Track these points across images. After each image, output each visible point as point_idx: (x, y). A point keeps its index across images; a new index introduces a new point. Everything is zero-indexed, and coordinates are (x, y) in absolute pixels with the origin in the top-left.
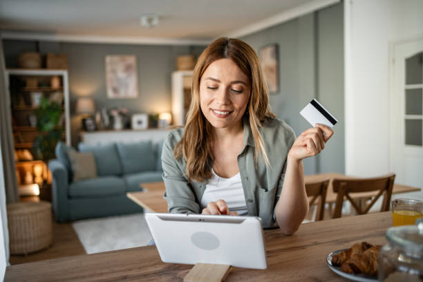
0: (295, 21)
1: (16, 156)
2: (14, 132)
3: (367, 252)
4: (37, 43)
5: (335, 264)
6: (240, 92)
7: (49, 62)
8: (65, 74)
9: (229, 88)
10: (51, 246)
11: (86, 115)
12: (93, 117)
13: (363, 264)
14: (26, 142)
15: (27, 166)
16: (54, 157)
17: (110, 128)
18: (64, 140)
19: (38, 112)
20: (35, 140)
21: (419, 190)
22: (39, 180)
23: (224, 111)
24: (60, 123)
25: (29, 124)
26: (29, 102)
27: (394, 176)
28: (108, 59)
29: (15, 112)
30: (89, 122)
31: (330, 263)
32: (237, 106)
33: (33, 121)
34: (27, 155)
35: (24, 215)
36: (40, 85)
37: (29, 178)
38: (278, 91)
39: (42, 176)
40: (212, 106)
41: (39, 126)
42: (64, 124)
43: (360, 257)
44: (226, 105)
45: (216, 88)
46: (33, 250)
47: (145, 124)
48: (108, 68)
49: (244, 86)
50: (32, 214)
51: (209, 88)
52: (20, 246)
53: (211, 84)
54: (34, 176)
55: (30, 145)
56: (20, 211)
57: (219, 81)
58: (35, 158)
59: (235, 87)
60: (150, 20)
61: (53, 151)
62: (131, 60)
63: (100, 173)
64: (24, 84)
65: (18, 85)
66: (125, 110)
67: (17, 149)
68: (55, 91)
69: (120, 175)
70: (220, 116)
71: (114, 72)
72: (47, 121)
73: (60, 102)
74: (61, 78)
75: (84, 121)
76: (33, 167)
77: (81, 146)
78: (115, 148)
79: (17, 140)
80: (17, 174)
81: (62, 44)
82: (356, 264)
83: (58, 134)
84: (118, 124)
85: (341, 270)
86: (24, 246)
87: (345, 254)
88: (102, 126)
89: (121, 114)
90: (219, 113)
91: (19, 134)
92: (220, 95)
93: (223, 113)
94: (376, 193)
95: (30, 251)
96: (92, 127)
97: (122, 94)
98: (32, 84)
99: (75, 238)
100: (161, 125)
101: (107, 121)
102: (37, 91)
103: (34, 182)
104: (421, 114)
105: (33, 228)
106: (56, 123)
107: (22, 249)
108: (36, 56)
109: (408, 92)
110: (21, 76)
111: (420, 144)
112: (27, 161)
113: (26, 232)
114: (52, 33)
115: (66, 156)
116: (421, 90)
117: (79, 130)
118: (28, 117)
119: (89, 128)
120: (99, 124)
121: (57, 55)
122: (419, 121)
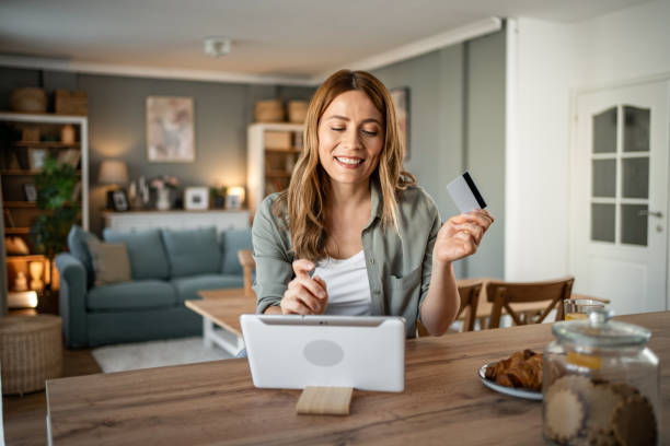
0: (436, 53)
3: (529, 361)
4: (40, 73)
5: (489, 378)
6: (374, 134)
7: (59, 103)
8: (83, 122)
9: (360, 129)
11: (114, 187)
12: (125, 191)
13: (525, 374)
14: (18, 226)
15: (19, 262)
16: (64, 249)
17: (151, 207)
18: (80, 223)
19: (40, 178)
20: (33, 223)
21: (607, 302)
22: (37, 284)
23: (355, 158)
24: (74, 197)
25: (26, 199)
26: (25, 164)
27: (573, 280)
28: (150, 101)
29: (3, 178)
30: (119, 196)
31: (483, 376)
32: (371, 152)
33: (32, 194)
34: (20, 245)
35: (21, 334)
36: (43, 139)
37: (22, 282)
38: (408, 157)
39: (42, 278)
40: (337, 152)
41: (42, 202)
42: (80, 198)
43: (521, 366)
44: (357, 150)
45: (343, 129)
46: (31, 389)
47: (204, 203)
48: (150, 116)
49: (379, 128)
50: (32, 332)
51: (333, 129)
52: (13, 382)
53: (336, 123)
54: (29, 279)
55: (26, 230)
56: (14, 329)
57: (347, 120)
58: (33, 251)
59: (368, 127)
60: (218, 46)
61: (64, 240)
62: (186, 104)
63: (136, 275)
64: (19, 136)
66: (174, 181)
67: (7, 236)
68: (66, 148)
69: (167, 279)
70: (349, 166)
71: (159, 121)
72: (55, 194)
73: (75, 164)
74: (77, 128)
75: (110, 194)
76: (29, 263)
77: (107, 233)
78: (160, 236)
81: (79, 76)
82: (516, 374)
83: (71, 213)
84: (163, 203)
85: (497, 384)
86: (18, 382)
87: (502, 365)
88: (138, 204)
89: (168, 186)
90: (347, 161)
91: (9, 212)
94: (545, 304)
95: (27, 390)
96: (124, 205)
97: (171, 156)
98: (31, 136)
100: (228, 204)
101: (146, 198)
102: (37, 147)
103: (29, 288)
104: (614, 195)
105: (34, 354)
106: (68, 198)
107: (15, 387)
108: (39, 93)
109: (595, 163)
110: (14, 124)
111: (612, 240)
112: (18, 254)
113: (22, 360)
114: (65, 58)
115: (84, 247)
116: (614, 161)
117: (102, 209)
118: (23, 188)
119: (119, 206)
120: (134, 200)
121: (72, 94)
122: (613, 206)
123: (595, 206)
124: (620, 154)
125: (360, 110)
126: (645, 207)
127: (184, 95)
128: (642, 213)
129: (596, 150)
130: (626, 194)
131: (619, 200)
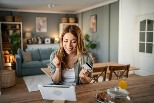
0: (103, 7)
1: (3, 53)
2: (3, 44)
4: (11, 12)
5: (98, 98)
7: (16, 19)
8: (21, 23)
9: (71, 42)
10: (15, 85)
11: (28, 38)
12: (31, 39)
14: (7, 48)
15: (7, 56)
16: (17, 54)
17: (37, 43)
18: (20, 47)
19: (11, 37)
20: (10, 47)
21: (139, 69)
22: (11, 61)
23: (70, 48)
24: (19, 41)
25: (8, 42)
26: (8, 33)
27: (130, 65)
28: (37, 18)
29: (3, 37)
30: (30, 41)
33: (10, 40)
34: (7, 52)
35: (6, 74)
36: (12, 27)
37: (8, 60)
38: (96, 31)
39: (13, 60)
41: (12, 42)
42: (21, 41)
45: (67, 42)
46: (9, 87)
47: (49, 42)
48: (37, 22)
49: (76, 41)
50: (8, 74)
51: (65, 42)
52: (4, 85)
54: (10, 60)
55: (9, 49)
57: (68, 40)
58: (10, 54)
59: (73, 41)
60: (51, 6)
61: (17, 51)
62: (45, 19)
63: (33, 60)
65: (4, 27)
66: (42, 37)
67: (4, 50)
68: (17, 30)
69: (40, 60)
70: (69, 50)
72: (14, 41)
73: (19, 34)
74: (20, 25)
75: (28, 40)
76: (10, 56)
77: (26, 50)
78: (38, 50)
79: (4, 47)
80: (4, 59)
81: (20, 13)
82: (102, 98)
83: (18, 45)
84: (40, 42)
86: (6, 85)
87: (101, 94)
88: (34, 42)
89: (41, 38)
90: (68, 49)
91: (4, 45)
92: (68, 44)
93: (70, 49)
94: (124, 70)
95: (8, 87)
96: (31, 43)
97: (42, 31)
98: (9, 27)
99: (23, 82)
100: (55, 42)
101: (36, 41)
102: (11, 30)
103: (10, 62)
104: (144, 41)
105: (9, 79)
106: (18, 41)
107: (5, 86)
108: (11, 17)
109: (140, 33)
110: (5, 24)
111: (144, 52)
112: (7, 54)
113: (6, 80)
114: (17, 8)
115: (21, 53)
116: (145, 33)
117: (26, 44)
118: (8, 39)
119: (30, 43)
120: (33, 41)
121: (18, 17)
122: (144, 44)
123: (140, 44)
124: (146, 31)
125: (71, 37)
126: (152, 44)
127: (44, 16)
128: (151, 46)
129: (141, 30)
130: (147, 41)
131: (146, 42)
